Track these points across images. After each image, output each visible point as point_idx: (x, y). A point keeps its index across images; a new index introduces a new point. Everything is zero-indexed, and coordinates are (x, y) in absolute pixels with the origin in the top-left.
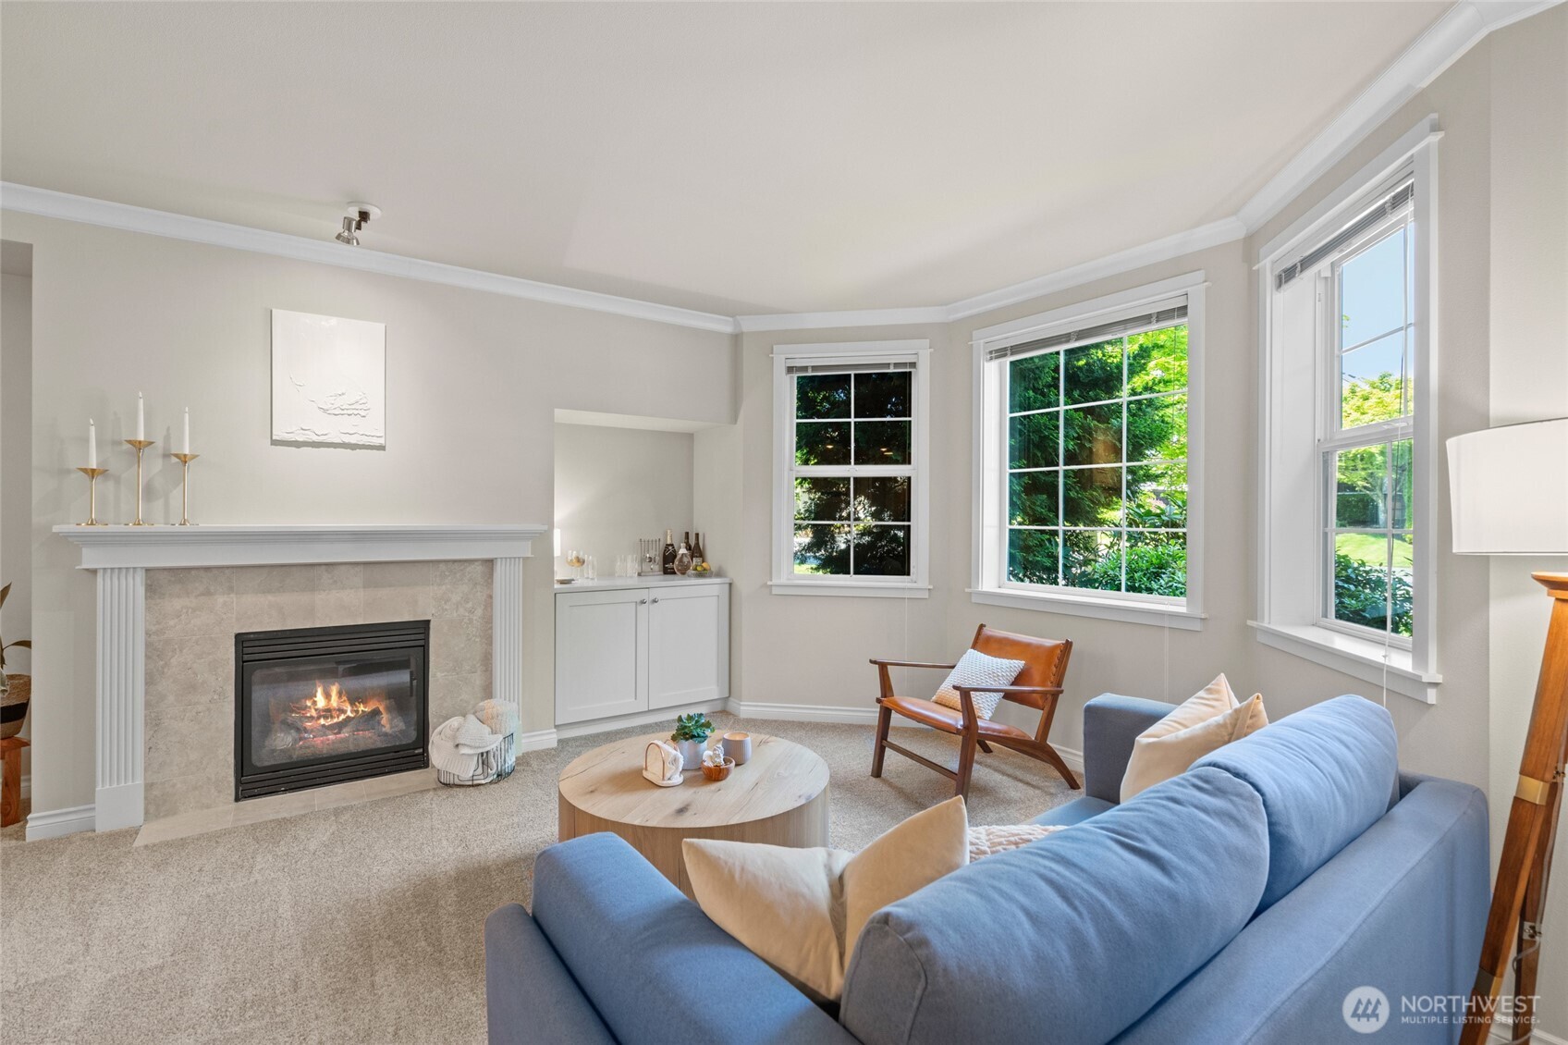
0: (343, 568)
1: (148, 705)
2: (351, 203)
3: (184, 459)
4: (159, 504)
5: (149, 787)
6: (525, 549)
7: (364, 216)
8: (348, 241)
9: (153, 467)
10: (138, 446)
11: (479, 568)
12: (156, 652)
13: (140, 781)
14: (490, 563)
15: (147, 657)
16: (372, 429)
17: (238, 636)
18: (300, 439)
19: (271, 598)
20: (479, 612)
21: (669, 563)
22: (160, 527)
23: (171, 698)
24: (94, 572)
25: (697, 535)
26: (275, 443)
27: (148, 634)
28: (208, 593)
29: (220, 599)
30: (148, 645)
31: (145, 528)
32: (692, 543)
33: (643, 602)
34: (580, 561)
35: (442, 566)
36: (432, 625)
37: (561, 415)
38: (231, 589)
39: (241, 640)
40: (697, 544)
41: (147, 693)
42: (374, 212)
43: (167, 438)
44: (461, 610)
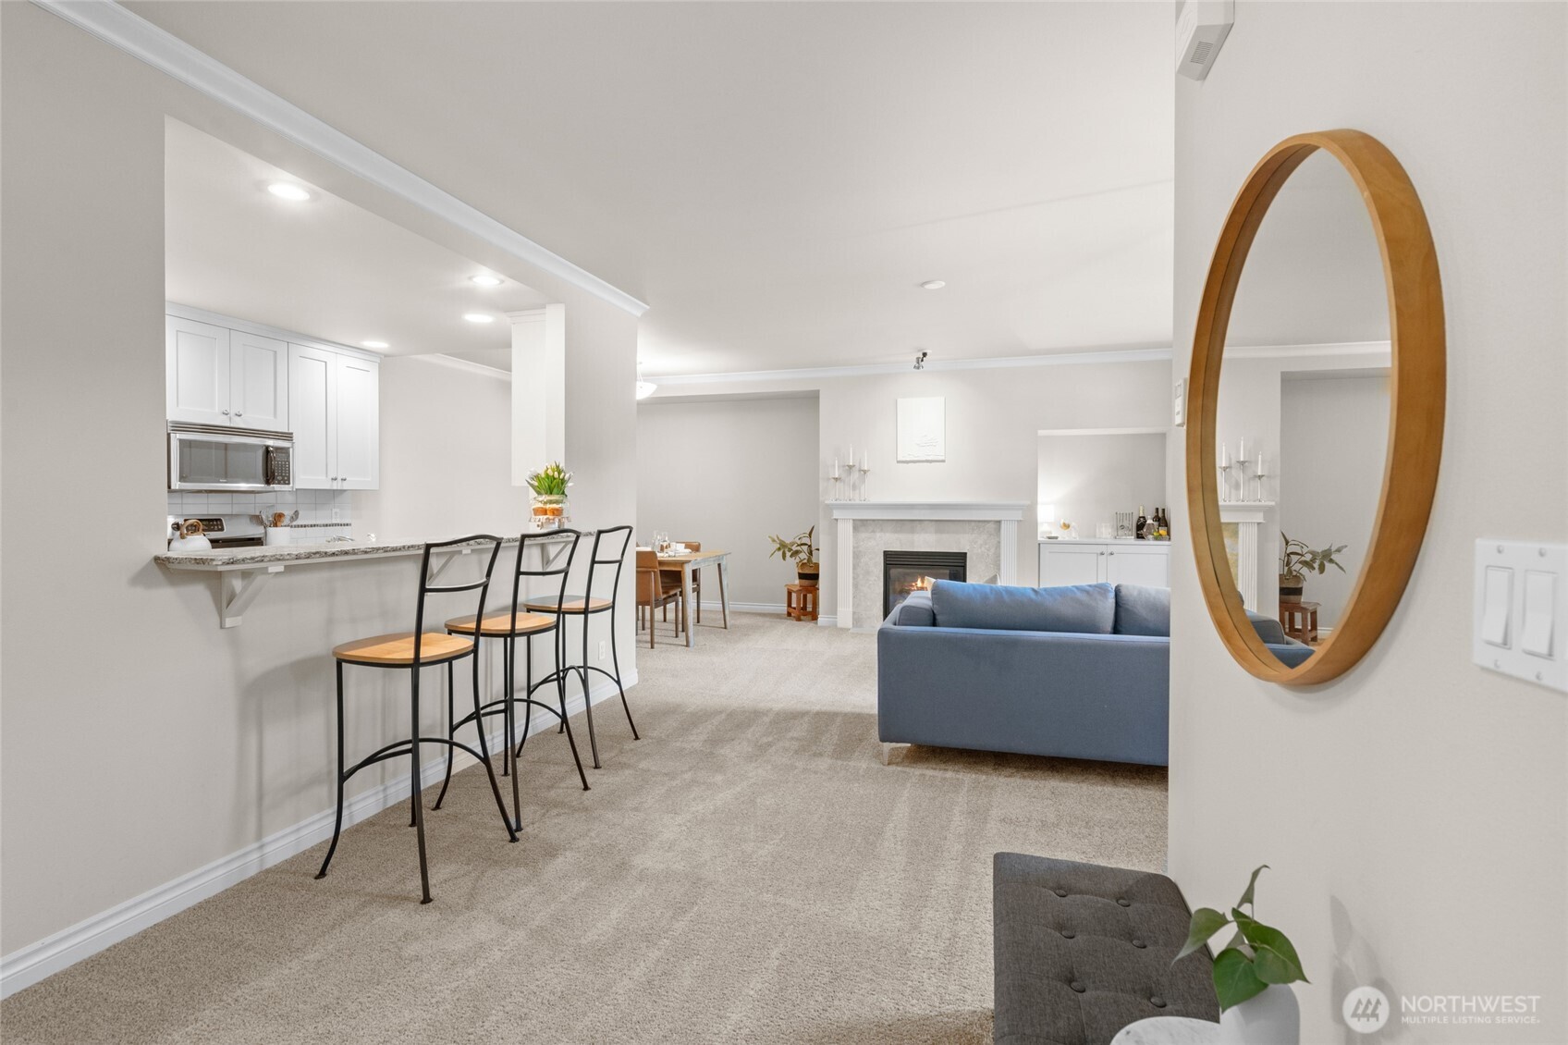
0: (926, 523)
1: (854, 578)
2: (919, 351)
3: (865, 472)
4: (857, 491)
5: (854, 613)
6: (1018, 515)
7: (925, 355)
8: (918, 368)
9: (855, 475)
10: (850, 467)
11: (992, 526)
12: (857, 555)
13: (851, 609)
14: (999, 522)
15: (854, 558)
16: (938, 453)
17: (885, 552)
18: (908, 459)
19: (896, 535)
20: (993, 550)
21: (1140, 529)
22: (857, 502)
23: (861, 577)
24: (837, 520)
25: (1164, 510)
26: (898, 462)
27: (854, 548)
28: (873, 531)
29: (878, 535)
30: (854, 553)
31: (852, 502)
32: (1160, 515)
33: (1102, 554)
34: (1067, 526)
35: (973, 524)
36: (968, 555)
37: (1041, 433)
38: (882, 530)
39: (887, 554)
40: (1164, 516)
41: (853, 573)
42: (928, 351)
43: (860, 463)
44: (983, 549)
